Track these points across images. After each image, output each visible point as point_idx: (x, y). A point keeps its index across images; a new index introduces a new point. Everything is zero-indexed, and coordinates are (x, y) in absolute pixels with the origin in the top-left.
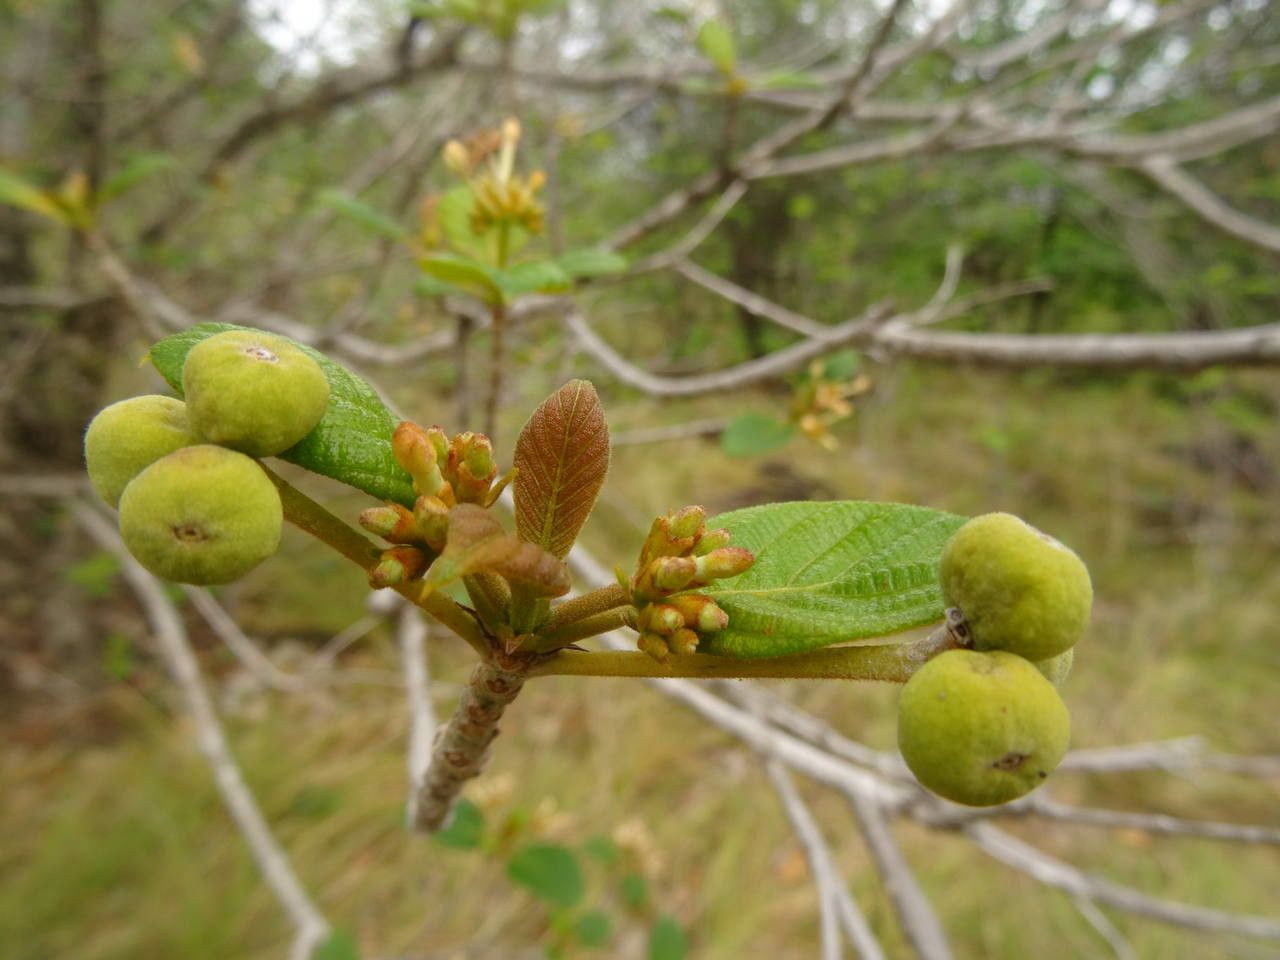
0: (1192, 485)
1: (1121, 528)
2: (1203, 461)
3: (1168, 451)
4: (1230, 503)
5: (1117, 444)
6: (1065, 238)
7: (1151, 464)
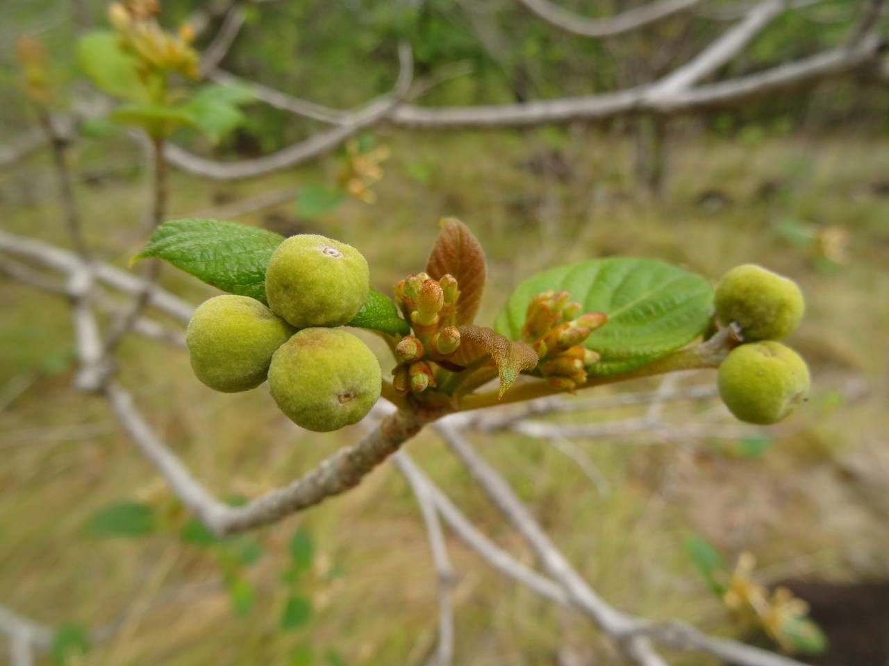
0: (530, 185)
1: (499, 218)
2: (536, 167)
3: (519, 166)
4: (555, 192)
5: (486, 164)
6: (435, 27)
7: (508, 175)
